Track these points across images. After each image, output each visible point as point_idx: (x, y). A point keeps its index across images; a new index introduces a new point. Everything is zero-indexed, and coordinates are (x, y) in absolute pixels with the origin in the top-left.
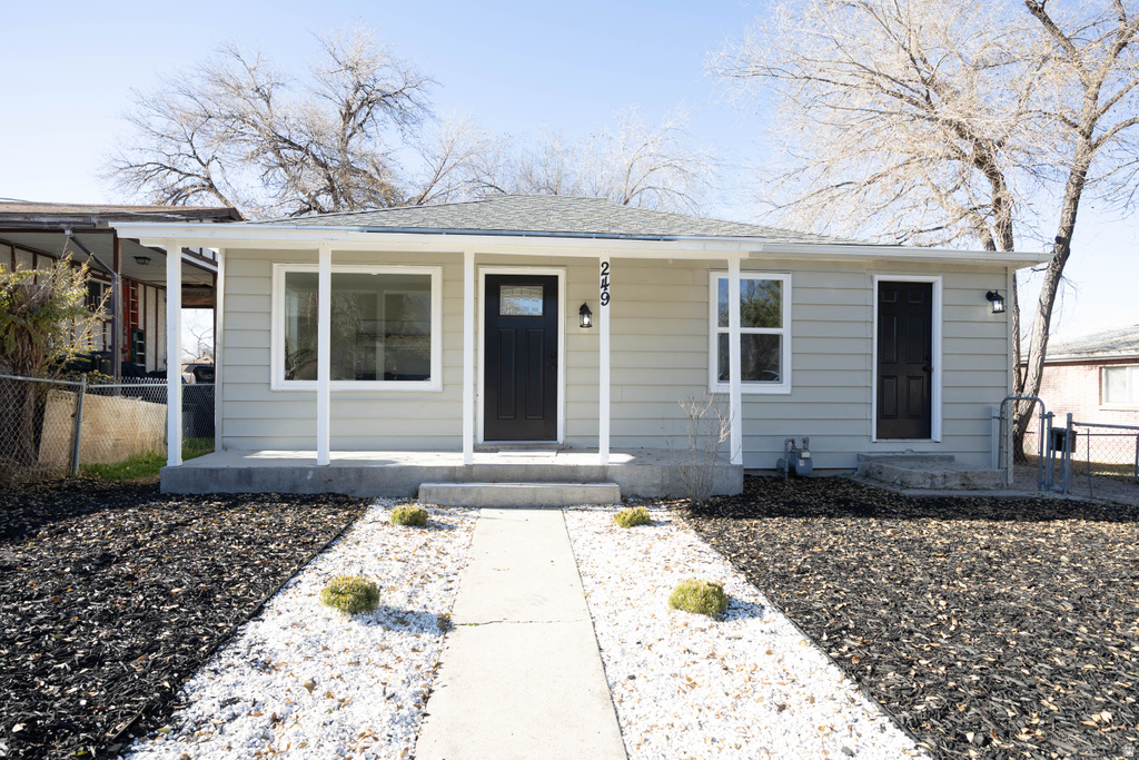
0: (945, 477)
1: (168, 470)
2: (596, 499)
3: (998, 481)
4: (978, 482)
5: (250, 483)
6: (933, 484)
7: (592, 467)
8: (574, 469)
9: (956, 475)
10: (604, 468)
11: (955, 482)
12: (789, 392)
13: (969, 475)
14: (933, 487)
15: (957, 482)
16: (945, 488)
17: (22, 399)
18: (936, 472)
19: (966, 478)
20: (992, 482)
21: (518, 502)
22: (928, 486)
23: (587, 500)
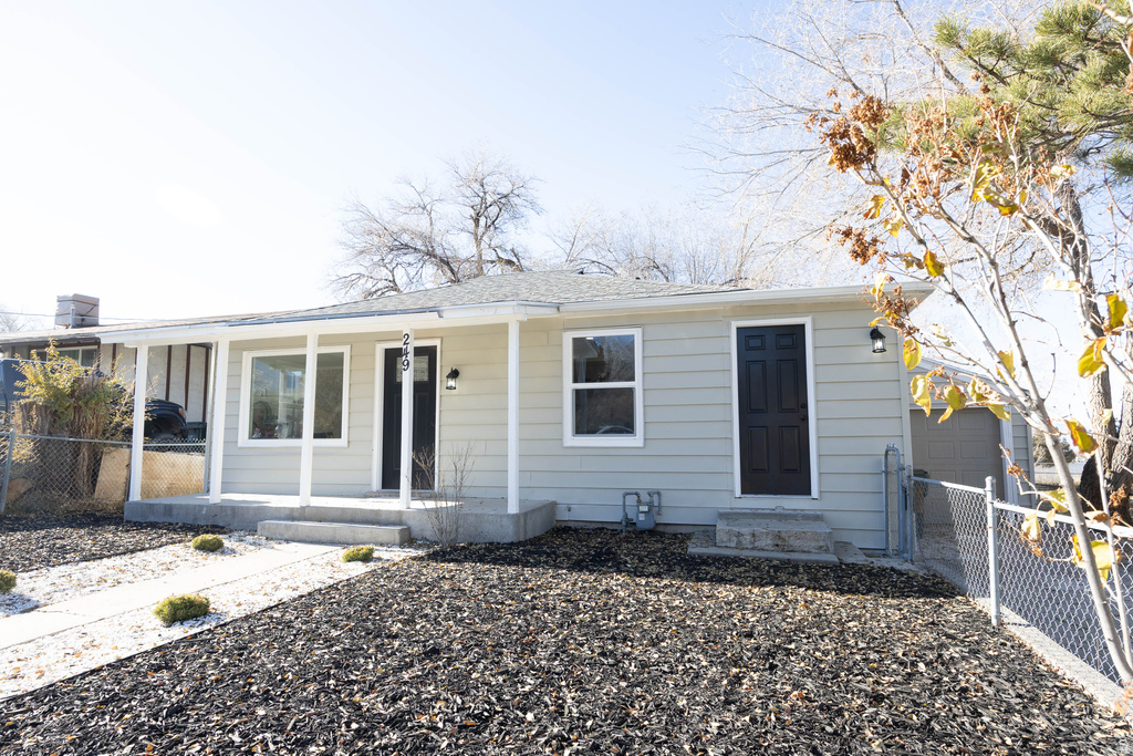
0: (753, 535)
1: (131, 504)
2: (380, 540)
3: (821, 544)
4: (796, 543)
5: (171, 515)
6: (739, 543)
7: (390, 512)
8: (377, 512)
9: (767, 534)
10: (400, 513)
11: (766, 542)
12: (641, 445)
13: (783, 535)
14: (739, 546)
15: (769, 542)
16: (753, 549)
17: (76, 454)
18: (744, 530)
19: (780, 538)
20: (813, 544)
21: (323, 539)
22: (733, 545)
23: (373, 540)
